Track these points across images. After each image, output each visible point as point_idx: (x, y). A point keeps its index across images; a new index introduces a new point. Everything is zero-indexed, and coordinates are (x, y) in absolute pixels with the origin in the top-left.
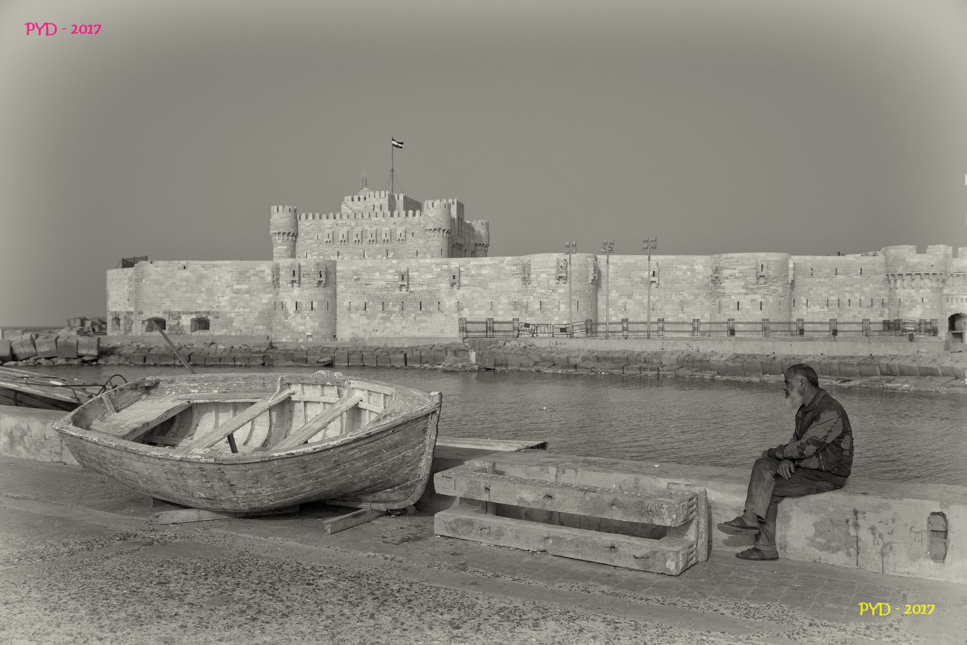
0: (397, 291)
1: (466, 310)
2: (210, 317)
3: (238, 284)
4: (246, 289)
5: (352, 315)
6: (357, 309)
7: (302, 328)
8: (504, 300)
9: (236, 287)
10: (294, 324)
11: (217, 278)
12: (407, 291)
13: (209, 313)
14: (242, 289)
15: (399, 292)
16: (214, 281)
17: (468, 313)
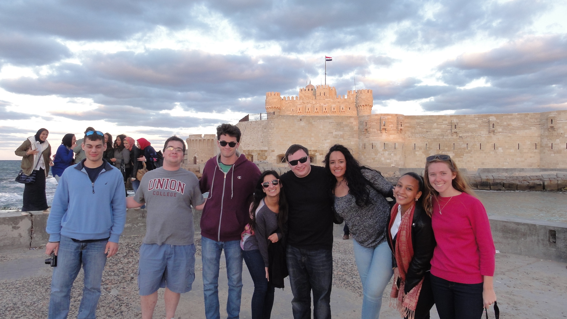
0: (450, 137)
1: (500, 149)
2: (317, 154)
3: (335, 131)
4: (341, 135)
5: (416, 153)
6: (420, 148)
7: (388, 161)
8: (528, 143)
9: (335, 133)
10: (383, 159)
11: (321, 127)
12: (457, 136)
13: (316, 151)
14: (338, 135)
15: (451, 137)
16: (320, 129)
17: (502, 151)
